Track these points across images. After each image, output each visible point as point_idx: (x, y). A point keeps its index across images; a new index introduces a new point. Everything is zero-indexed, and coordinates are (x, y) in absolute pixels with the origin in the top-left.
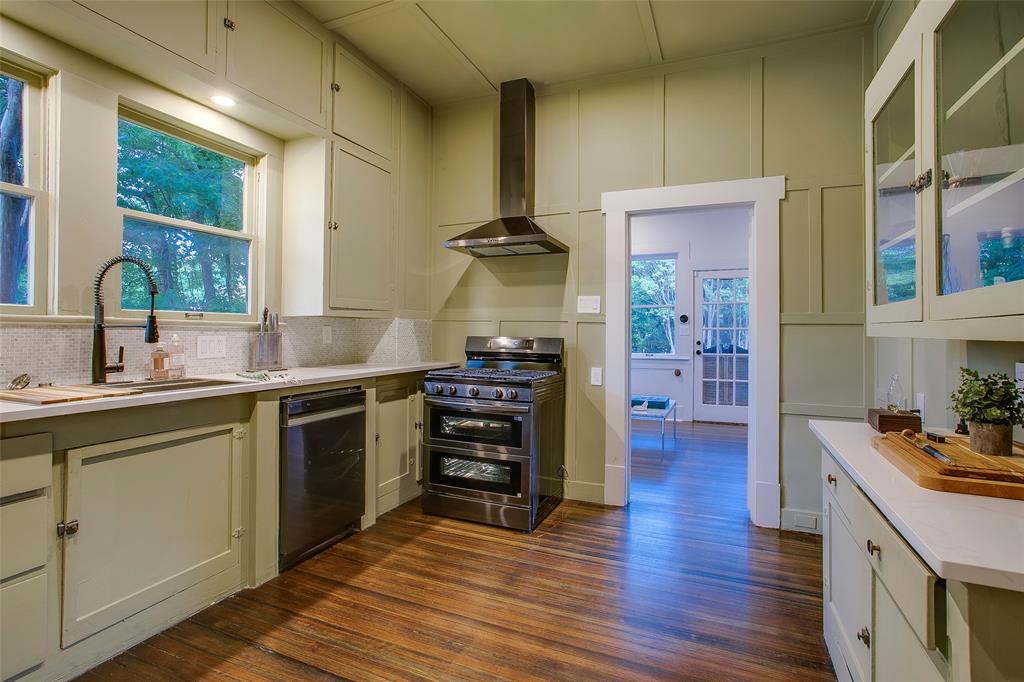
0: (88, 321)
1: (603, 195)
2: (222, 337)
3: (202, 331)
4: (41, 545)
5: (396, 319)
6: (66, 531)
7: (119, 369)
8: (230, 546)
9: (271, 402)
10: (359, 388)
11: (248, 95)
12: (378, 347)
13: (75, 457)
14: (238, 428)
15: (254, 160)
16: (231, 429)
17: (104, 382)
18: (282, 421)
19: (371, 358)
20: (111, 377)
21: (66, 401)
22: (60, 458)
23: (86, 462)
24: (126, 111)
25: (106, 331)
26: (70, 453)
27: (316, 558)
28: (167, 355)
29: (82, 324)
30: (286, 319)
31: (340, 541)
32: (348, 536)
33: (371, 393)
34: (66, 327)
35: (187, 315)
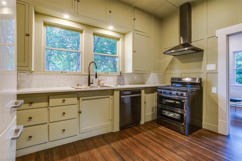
0: (88, 74)
1: (216, 31)
2: (112, 78)
3: (108, 76)
4: (76, 114)
5: (152, 73)
6: (80, 112)
7: (92, 83)
8: (109, 122)
9: (117, 92)
10: (140, 90)
11: (117, 26)
12: (148, 80)
13: (81, 99)
14: (111, 97)
15: (119, 39)
16: (109, 97)
17: (90, 86)
18: (120, 96)
19: (146, 83)
20: (91, 85)
21: (79, 88)
22: (78, 99)
23: (83, 100)
24: (94, 34)
25: (90, 76)
26: (80, 98)
27: (128, 129)
28: (100, 81)
29: (86, 75)
30: (126, 74)
31: (135, 126)
32: (137, 125)
33: (143, 91)
34: (85, 75)
35: (105, 73)
